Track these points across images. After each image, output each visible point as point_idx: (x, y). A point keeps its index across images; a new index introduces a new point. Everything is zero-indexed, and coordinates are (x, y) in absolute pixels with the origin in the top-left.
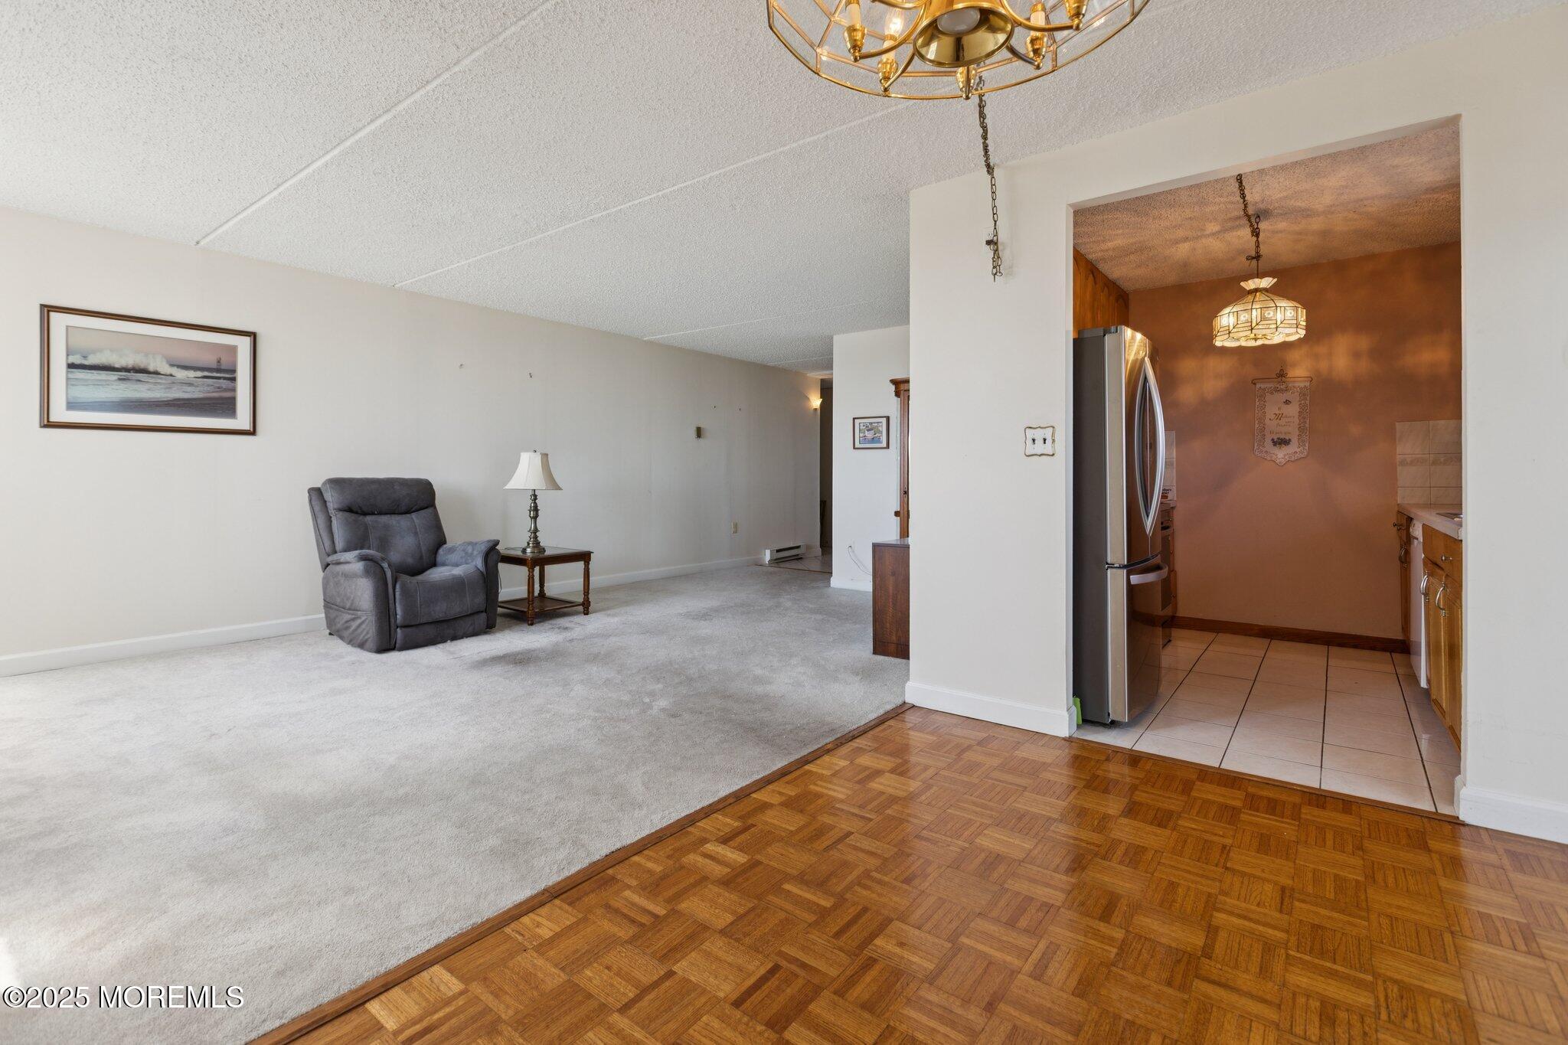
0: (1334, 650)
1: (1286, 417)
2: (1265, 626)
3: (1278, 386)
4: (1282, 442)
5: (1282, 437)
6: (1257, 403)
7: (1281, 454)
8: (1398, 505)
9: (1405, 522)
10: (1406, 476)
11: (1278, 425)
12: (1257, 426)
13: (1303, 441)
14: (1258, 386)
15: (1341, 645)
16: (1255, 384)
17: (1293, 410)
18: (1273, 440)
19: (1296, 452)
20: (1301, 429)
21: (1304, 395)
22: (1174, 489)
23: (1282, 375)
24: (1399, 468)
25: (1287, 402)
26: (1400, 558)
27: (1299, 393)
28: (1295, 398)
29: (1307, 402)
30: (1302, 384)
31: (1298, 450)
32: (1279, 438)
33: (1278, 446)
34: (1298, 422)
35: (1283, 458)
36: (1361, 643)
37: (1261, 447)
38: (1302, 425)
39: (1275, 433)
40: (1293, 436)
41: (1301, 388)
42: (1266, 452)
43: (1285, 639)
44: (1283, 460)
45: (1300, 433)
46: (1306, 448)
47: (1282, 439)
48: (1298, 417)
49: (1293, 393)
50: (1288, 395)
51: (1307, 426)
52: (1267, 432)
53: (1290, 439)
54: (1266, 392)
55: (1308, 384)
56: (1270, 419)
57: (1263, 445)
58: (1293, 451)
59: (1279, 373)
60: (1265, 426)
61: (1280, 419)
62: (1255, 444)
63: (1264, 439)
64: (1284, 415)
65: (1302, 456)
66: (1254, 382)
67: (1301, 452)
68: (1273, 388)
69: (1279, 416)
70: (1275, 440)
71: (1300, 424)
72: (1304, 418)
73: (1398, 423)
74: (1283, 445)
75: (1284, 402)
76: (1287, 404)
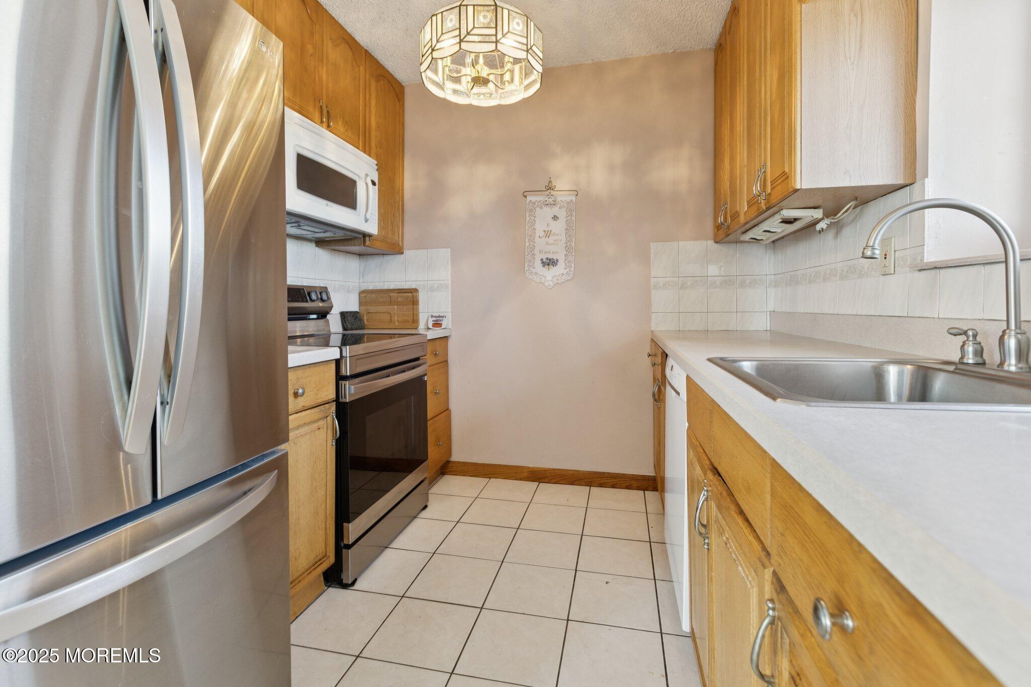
0: (595, 491)
1: (554, 234)
2: (534, 468)
3: (547, 199)
4: (550, 263)
5: (550, 256)
6: (528, 218)
7: (550, 274)
8: (652, 331)
9: (660, 357)
10: (661, 299)
11: (547, 243)
12: (527, 244)
13: (569, 262)
14: (529, 198)
15: (601, 485)
16: (525, 197)
17: (558, 227)
18: (542, 260)
19: (563, 274)
20: (568, 248)
21: (571, 210)
22: (449, 316)
23: (550, 188)
24: (653, 292)
25: (555, 218)
26: (654, 395)
27: (565, 208)
28: (562, 214)
29: (574, 218)
30: (568, 199)
31: (565, 272)
32: (547, 259)
33: (547, 266)
34: (564, 240)
35: (551, 281)
36: (619, 482)
37: (531, 269)
38: (569, 244)
39: (544, 252)
40: (560, 256)
41: (568, 203)
42: (536, 273)
43: (552, 482)
44: (551, 283)
45: (567, 253)
46: (572, 269)
47: (550, 260)
48: (564, 234)
49: (560, 208)
50: (556, 210)
51: (573, 244)
52: (536, 252)
53: (557, 260)
54: (536, 206)
55: (574, 198)
56: (539, 237)
57: (533, 266)
58: (561, 273)
59: (547, 185)
60: (535, 244)
61: (549, 237)
62: (526, 265)
63: (534, 259)
64: (552, 233)
65: (569, 278)
66: (525, 194)
67: (568, 274)
68: (542, 202)
69: (548, 234)
70: (544, 261)
71: (567, 243)
72: (570, 236)
73: (652, 244)
74: (551, 266)
75: (552, 218)
76: (555, 220)
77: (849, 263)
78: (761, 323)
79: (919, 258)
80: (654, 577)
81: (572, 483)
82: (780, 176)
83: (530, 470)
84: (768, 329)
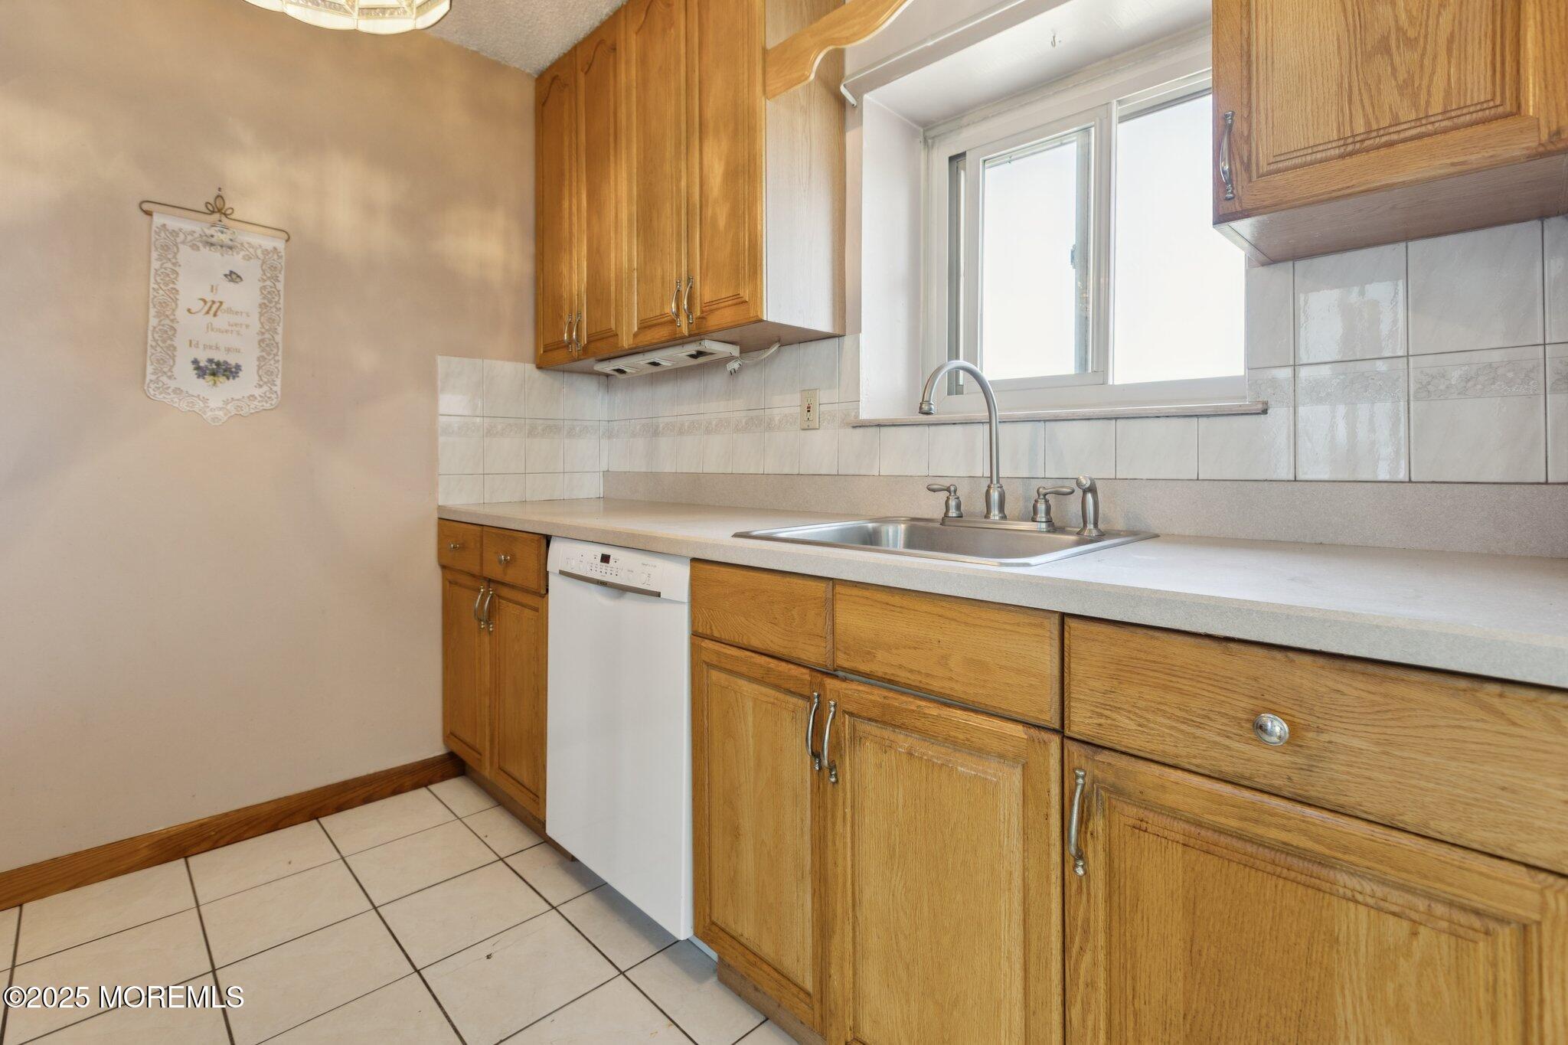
1: (230, 311)
3: (210, 233)
4: (218, 370)
5: (219, 357)
6: (156, 266)
7: (217, 396)
8: (439, 507)
10: (455, 453)
11: (210, 327)
12: (153, 321)
13: (270, 373)
14: (158, 220)
15: (339, 809)
16: (149, 213)
17: (244, 298)
18: (195, 362)
19: (252, 397)
20: (266, 345)
21: (274, 269)
23: (218, 208)
24: (441, 439)
25: (233, 276)
27: (260, 262)
28: (252, 272)
29: (280, 286)
30: (268, 244)
31: (257, 392)
32: (211, 361)
33: (209, 378)
34: (256, 326)
35: (221, 409)
36: (377, 789)
37: (164, 379)
38: (267, 336)
39: (201, 347)
40: (248, 360)
41: (266, 252)
42: (178, 391)
43: (222, 842)
44: (221, 413)
45: (264, 354)
46: (277, 389)
47: (218, 364)
48: (258, 315)
49: (248, 258)
50: (235, 261)
51: (279, 338)
52: (180, 342)
53: (238, 367)
54: (179, 240)
55: (280, 245)
56: (189, 310)
57: (169, 374)
58: (246, 395)
59: (212, 202)
60: (175, 325)
61: (215, 315)
62: (150, 369)
63: (173, 357)
64: (224, 306)
65: (267, 406)
66: (146, 206)
67: (265, 398)
68: (196, 235)
69: (213, 308)
70: (202, 364)
71: (263, 333)
72: (271, 320)
73: (439, 359)
74: (222, 379)
75: (226, 275)
76: (232, 280)
77: (751, 413)
78: (591, 487)
79: (853, 414)
80: (550, 904)
81: (275, 827)
82: (731, 298)
83: (156, 839)
84: (602, 496)
